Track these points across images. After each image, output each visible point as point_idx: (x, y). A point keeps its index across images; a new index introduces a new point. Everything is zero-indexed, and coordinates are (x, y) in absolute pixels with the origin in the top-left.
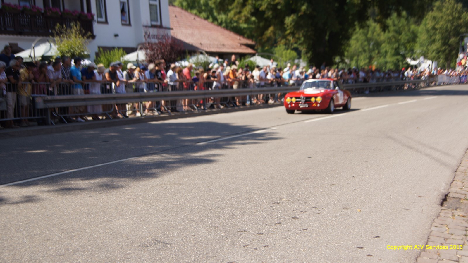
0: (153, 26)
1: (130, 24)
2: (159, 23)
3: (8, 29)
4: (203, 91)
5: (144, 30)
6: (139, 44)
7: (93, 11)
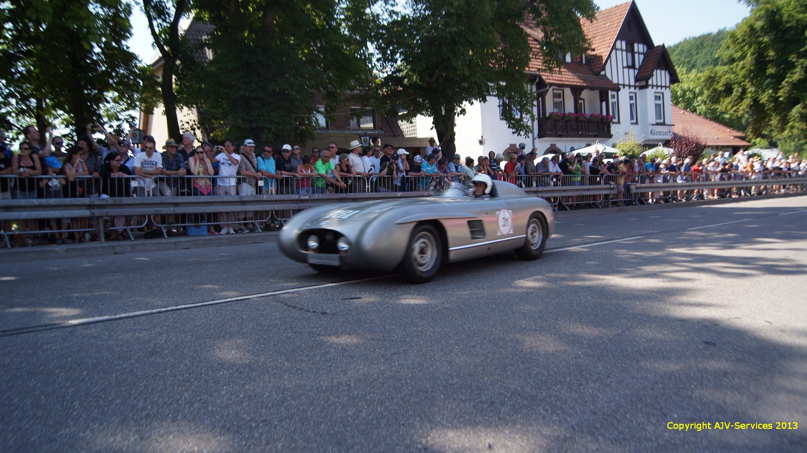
0: (657, 124)
1: (637, 123)
2: (662, 121)
3: (548, 133)
5: (651, 128)
6: (645, 141)
7: (611, 114)
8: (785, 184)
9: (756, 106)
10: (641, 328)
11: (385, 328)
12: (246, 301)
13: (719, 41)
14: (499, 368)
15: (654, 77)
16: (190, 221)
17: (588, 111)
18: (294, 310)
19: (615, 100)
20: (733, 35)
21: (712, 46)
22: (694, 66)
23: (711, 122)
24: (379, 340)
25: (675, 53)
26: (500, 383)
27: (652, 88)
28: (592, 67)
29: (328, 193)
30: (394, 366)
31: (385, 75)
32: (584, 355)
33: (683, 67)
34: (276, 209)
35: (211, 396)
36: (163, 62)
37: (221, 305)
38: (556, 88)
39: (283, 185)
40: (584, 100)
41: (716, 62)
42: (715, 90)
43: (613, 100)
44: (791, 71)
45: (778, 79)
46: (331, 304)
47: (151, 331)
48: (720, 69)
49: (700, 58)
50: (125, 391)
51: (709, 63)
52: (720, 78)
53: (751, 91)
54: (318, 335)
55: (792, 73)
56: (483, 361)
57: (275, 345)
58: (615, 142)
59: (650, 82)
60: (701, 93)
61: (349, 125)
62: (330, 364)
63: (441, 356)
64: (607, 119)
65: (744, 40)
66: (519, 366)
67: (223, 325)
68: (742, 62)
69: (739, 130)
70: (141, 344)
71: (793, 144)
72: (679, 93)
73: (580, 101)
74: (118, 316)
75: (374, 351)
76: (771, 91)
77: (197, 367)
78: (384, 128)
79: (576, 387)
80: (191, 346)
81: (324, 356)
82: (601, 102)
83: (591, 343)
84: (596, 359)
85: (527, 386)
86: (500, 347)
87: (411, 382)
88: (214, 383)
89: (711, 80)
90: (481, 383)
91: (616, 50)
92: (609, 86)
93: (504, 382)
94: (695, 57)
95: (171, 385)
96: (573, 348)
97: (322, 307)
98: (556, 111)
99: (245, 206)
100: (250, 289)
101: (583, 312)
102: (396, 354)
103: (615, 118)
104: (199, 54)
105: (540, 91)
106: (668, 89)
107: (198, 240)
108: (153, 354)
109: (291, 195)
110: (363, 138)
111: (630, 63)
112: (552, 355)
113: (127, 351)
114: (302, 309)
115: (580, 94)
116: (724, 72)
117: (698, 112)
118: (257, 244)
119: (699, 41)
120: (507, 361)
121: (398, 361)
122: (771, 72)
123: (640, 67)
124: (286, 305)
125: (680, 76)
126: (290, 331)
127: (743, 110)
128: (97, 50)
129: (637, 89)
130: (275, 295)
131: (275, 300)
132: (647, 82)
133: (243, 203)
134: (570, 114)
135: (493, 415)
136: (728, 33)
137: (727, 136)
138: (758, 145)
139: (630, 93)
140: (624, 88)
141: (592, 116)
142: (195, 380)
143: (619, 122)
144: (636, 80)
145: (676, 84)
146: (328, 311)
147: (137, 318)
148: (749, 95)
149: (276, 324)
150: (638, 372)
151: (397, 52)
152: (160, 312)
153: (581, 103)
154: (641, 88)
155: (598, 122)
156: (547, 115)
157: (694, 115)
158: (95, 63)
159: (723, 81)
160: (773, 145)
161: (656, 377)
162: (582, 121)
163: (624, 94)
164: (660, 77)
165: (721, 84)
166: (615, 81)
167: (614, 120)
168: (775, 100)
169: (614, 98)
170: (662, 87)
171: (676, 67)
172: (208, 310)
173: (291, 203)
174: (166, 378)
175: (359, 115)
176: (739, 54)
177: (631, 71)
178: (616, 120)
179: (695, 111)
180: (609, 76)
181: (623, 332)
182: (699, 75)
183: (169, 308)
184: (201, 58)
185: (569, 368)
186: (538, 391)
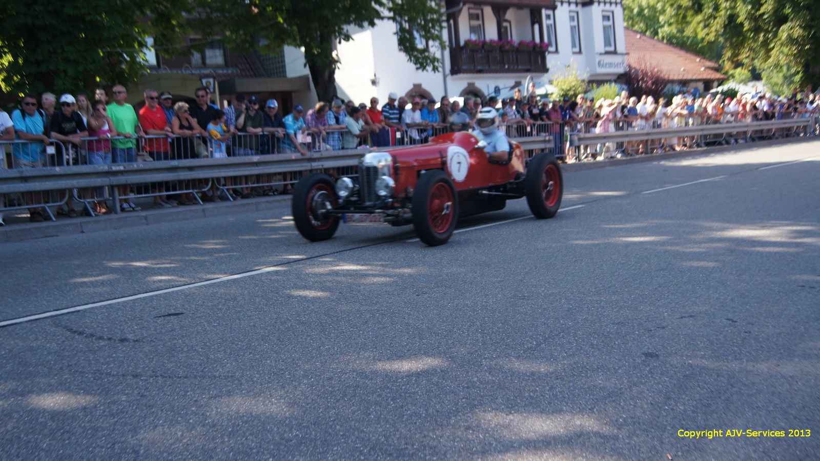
0: (607, 53)
1: (580, 52)
2: (612, 49)
3: (464, 67)
4: (701, 127)
5: (598, 58)
6: (591, 76)
7: (546, 40)
11: (208, 358)
14: (359, 409)
17: (515, 37)
18: (80, 338)
19: (551, 22)
23: (677, 50)
24: (195, 377)
27: (599, 5)
38: (472, 6)
40: (510, 22)
42: (681, 7)
43: (548, 22)
46: (137, 325)
58: (551, 78)
60: (663, 11)
64: (541, 47)
69: (711, 59)
71: (781, 74)
72: (634, 11)
73: (505, 24)
75: (185, 395)
76: (750, 7)
78: (239, 66)
82: (533, 24)
92: (543, 3)
97: (122, 331)
98: (474, 37)
102: (215, 398)
103: (551, 46)
106: (619, 6)
109: (96, 166)
115: (505, 14)
117: (660, 36)
121: (217, 408)
124: (70, 330)
129: (580, 7)
130: (57, 316)
131: (54, 324)
134: (492, 41)
137: (696, 67)
138: (736, 78)
139: (570, 11)
140: (562, 5)
141: (521, 43)
143: (557, 51)
146: (130, 336)
153: (506, 28)
154: (585, 5)
155: (530, 52)
156: (462, 43)
157: (654, 42)
162: (508, 51)
163: (562, 13)
167: (550, 49)
169: (550, 19)
170: (611, 3)
173: (98, 177)
175: (202, 47)
178: (552, 49)
179: (655, 35)
186: (409, 440)
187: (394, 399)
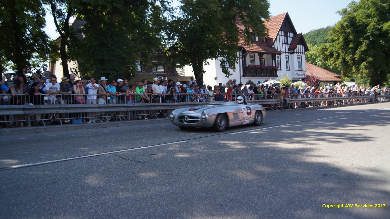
0: (299, 70)
1: (289, 70)
2: (301, 69)
6: (293, 78)
7: (277, 66)
8: (358, 99)
9: (344, 62)
10: (292, 168)
11: (169, 169)
12: (101, 156)
13: (327, 32)
14: (224, 188)
15: (297, 48)
16: (74, 116)
17: (266, 64)
18: (125, 160)
20: (333, 29)
21: (324, 34)
22: (315, 43)
23: (324, 70)
24: (166, 175)
25: (307, 37)
26: (225, 195)
27: (296, 53)
28: (268, 44)
29: (142, 103)
30: (174, 188)
31: (170, 46)
32: (265, 181)
33: (310, 44)
34: (116, 111)
35: (83, 203)
36: (61, 39)
37: (88, 158)
38: (251, 53)
39: (120, 99)
40: (264, 59)
41: (326, 41)
42: (325, 55)
43: (278, 59)
44: (360, 46)
45: (354, 50)
46: (143, 157)
47: (53, 171)
48: (328, 45)
49: (318, 40)
50: (40, 201)
51: (323, 42)
52: (328, 49)
53: (342, 56)
54: (136, 172)
55: (361, 47)
56: (217, 185)
57: (115, 178)
58: (279, 79)
59: (295, 51)
60: (319, 56)
61: (152, 70)
62: (142, 187)
63: (197, 182)
64: (275, 68)
65: (338, 31)
66: (234, 187)
67: (89, 168)
68: (337, 41)
69: (337, 74)
70: (48, 178)
71: (362, 80)
72: (309, 56)
73: (262, 60)
74: (37, 164)
75: (164, 180)
76: (351, 55)
77: (76, 189)
78: (169, 72)
79: (262, 197)
80: (73, 178)
81: (139, 183)
82: (272, 60)
83: (269, 175)
84: (271, 183)
85: (238, 197)
86: (225, 178)
87: (182, 195)
88: (84, 197)
89: (324, 50)
90: (216, 195)
91: (279, 35)
92: (276, 52)
93: (227, 195)
94: (316, 39)
95: (63, 198)
96: (260, 178)
97: (138, 159)
98: (251, 64)
99: (101, 109)
100: (103, 150)
101: (265, 160)
102: (174, 181)
103: (279, 68)
104: (79, 35)
105: (243, 55)
106: (304, 54)
107: (78, 126)
108: (54, 183)
109: (123, 104)
110: (158, 77)
111: (286, 42)
112: (250, 181)
113: (41, 181)
114: (128, 160)
115: (263, 56)
116: (329, 46)
117: (318, 65)
118: (107, 128)
119: (318, 32)
120: (228, 184)
121: (175, 185)
122: (351, 46)
123: (290, 44)
124: (121, 158)
125: (309, 48)
126: (122, 170)
127: (338, 64)
128: (28, 32)
129: (289, 54)
130: (115, 153)
131: (115, 155)
132: (294, 51)
133: (100, 108)
134: (258, 65)
135: (222, 211)
136: (332, 28)
137: (331, 76)
138: (346, 80)
139: (286, 56)
140: (283, 53)
141: (268, 66)
142: (75, 195)
143: (281, 70)
144: (289, 50)
145: (307, 52)
146: (141, 161)
147: (46, 165)
148: (341, 57)
149: (116, 167)
150: (291, 189)
151: (176, 35)
152: (58, 162)
153: (263, 61)
154: (291, 53)
155: (271, 69)
156: (247, 66)
157: (316, 66)
158: (28, 39)
159: (329, 50)
160: (353, 81)
161: (299, 191)
162: (263, 69)
163: (283, 56)
164: (300, 48)
165: (328, 52)
166: (279, 50)
167: (278, 69)
168: (353, 59)
169: (279, 58)
170: (301, 53)
171: (307, 44)
172: (82, 161)
173: (124, 108)
174: (60, 195)
175: (157, 65)
176: (336, 38)
177: (286, 45)
178: (279, 69)
179: (316, 64)
180: (276, 47)
181: (284, 170)
182: (318, 47)
183: (63, 160)
184: (80, 37)
185: (258, 188)
186: (243, 199)
187: (236, 185)
